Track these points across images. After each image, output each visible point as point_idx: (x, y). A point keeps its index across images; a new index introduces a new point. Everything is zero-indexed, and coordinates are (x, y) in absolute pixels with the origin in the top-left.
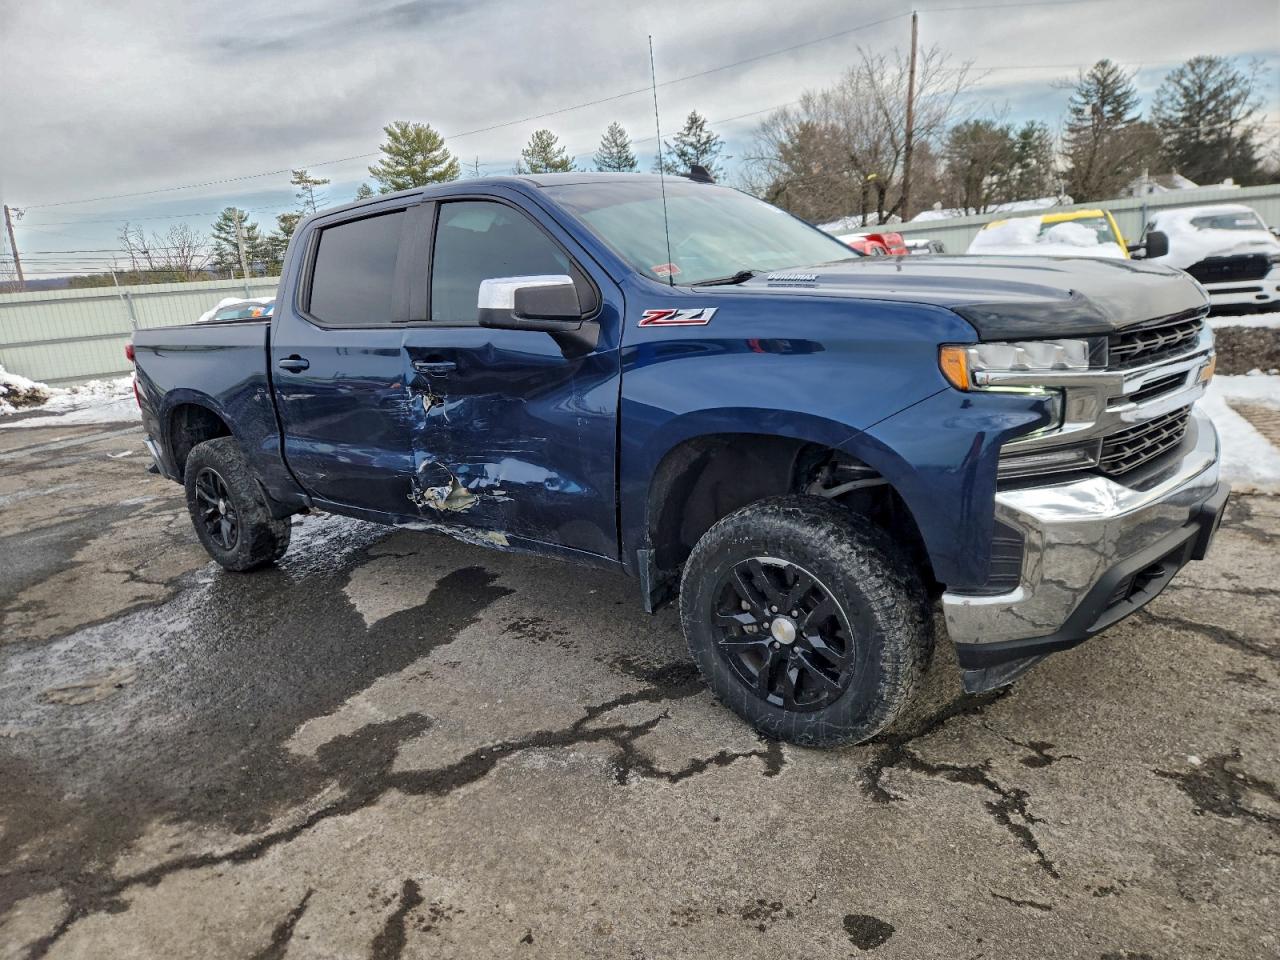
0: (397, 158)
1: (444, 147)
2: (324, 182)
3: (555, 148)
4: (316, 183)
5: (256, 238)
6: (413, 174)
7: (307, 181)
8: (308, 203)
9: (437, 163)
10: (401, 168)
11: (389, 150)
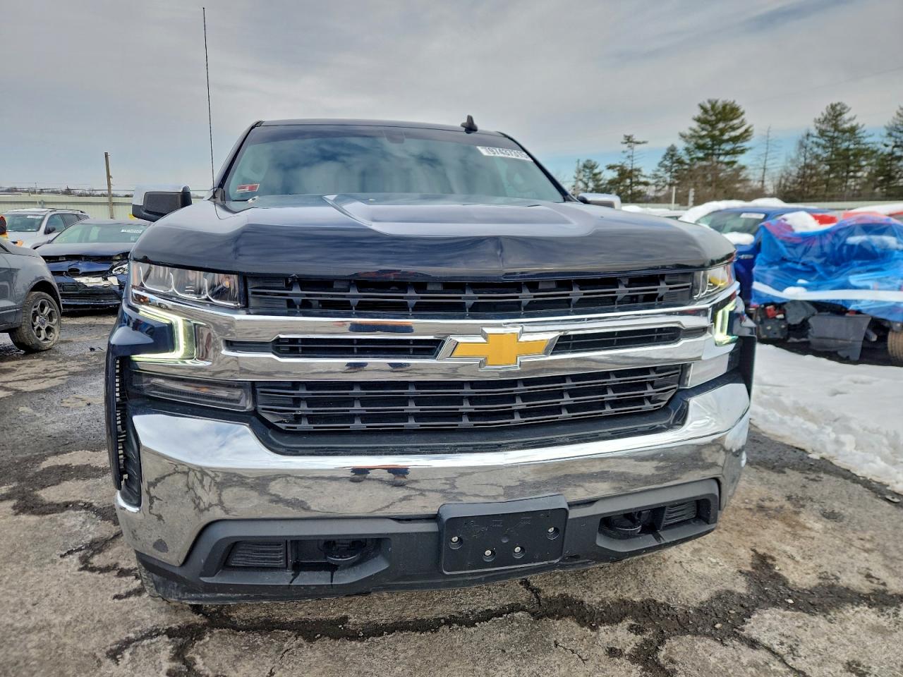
0: (703, 126)
1: (743, 117)
2: (644, 142)
3: (846, 116)
4: (638, 143)
5: (600, 180)
6: (713, 138)
7: (631, 142)
8: (629, 157)
9: (733, 128)
10: (704, 133)
11: (699, 120)
